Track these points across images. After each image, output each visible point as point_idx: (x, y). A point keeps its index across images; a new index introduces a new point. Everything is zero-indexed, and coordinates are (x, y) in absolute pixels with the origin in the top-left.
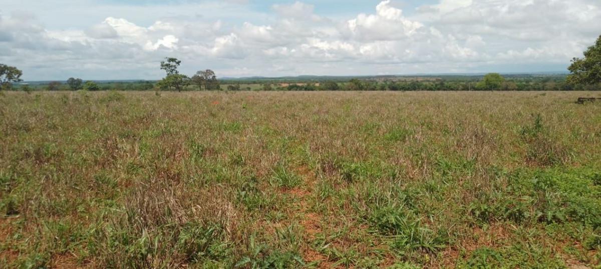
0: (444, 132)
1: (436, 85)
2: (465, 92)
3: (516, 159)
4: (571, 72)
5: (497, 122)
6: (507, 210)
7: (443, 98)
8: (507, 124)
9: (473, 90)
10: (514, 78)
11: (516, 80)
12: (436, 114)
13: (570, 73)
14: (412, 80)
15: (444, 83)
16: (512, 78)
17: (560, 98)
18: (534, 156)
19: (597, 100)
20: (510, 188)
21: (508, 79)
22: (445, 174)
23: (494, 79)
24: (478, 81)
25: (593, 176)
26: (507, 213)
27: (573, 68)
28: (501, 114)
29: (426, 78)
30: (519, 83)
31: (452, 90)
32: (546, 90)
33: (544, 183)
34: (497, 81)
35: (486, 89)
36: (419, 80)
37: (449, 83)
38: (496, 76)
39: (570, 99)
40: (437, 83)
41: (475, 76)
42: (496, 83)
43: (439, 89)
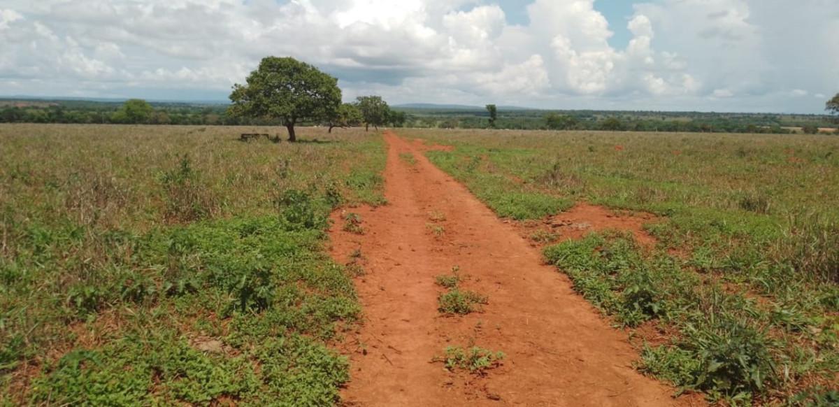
0: (49, 187)
1: (50, 115)
2: (96, 126)
3: (154, 216)
4: (233, 101)
5: (135, 168)
6: (124, 288)
7: (58, 135)
8: (148, 170)
9: (108, 124)
10: (166, 107)
11: (169, 110)
12: (41, 159)
13: (231, 104)
14: (7, 106)
15: (63, 111)
16: (164, 108)
17: (222, 135)
18: (176, 209)
19: (261, 136)
20: (135, 257)
21: (159, 108)
22: (39, 250)
23: (137, 107)
24: (116, 110)
25: (242, 228)
26: (125, 293)
27: (234, 96)
28: (141, 155)
29: (32, 104)
30: (173, 115)
31: (76, 122)
32: (208, 124)
33: (181, 243)
34: (142, 110)
35: (128, 122)
36: (20, 105)
37: (72, 112)
38: (141, 104)
39: (233, 135)
40: (51, 111)
41: (110, 103)
42: (140, 112)
43: (53, 121)
